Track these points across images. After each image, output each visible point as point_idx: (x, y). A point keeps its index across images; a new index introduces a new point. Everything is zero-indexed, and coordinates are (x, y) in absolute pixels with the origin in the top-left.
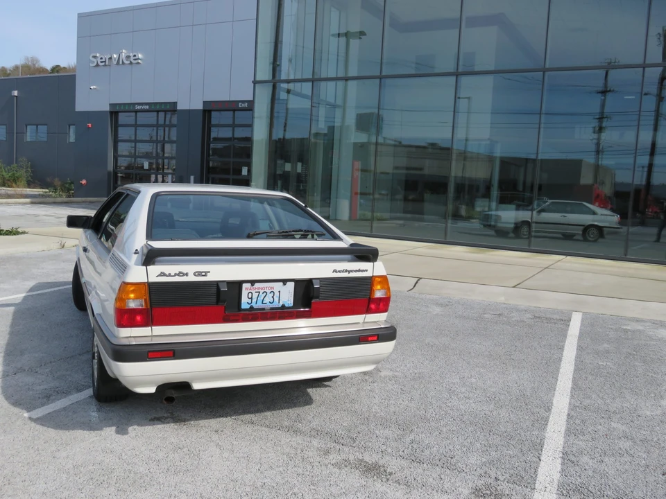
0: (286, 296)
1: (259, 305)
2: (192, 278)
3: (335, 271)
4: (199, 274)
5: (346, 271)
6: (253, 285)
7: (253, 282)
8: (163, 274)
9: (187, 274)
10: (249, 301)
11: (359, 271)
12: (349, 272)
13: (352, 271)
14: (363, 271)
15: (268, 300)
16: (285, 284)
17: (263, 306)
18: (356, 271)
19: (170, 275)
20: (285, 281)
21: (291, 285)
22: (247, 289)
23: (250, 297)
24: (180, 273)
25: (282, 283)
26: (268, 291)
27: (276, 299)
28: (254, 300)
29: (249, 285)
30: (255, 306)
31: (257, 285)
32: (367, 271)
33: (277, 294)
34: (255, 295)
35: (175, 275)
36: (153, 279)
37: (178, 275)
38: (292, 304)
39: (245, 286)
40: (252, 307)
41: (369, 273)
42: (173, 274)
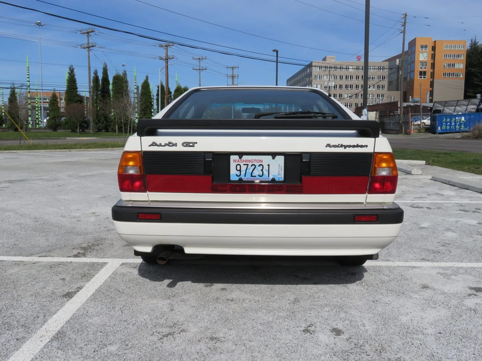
0: (276, 170)
1: (248, 178)
2: (180, 148)
3: (328, 145)
4: (186, 144)
5: (342, 146)
6: (240, 158)
7: (241, 154)
8: (154, 144)
9: (176, 145)
10: (238, 173)
11: (357, 146)
12: (345, 147)
13: (349, 146)
14: (362, 146)
15: (257, 172)
16: (274, 158)
17: (252, 179)
18: (354, 146)
19: (160, 145)
20: (274, 155)
21: (281, 160)
22: (235, 161)
23: (238, 168)
24: (170, 143)
25: (271, 156)
26: (257, 164)
27: (266, 173)
28: (243, 173)
29: (237, 157)
30: (244, 179)
31: (244, 157)
32: (367, 146)
33: (266, 167)
34: (244, 168)
35: (166, 145)
36: (146, 148)
37: (168, 145)
38: (282, 179)
39: (232, 158)
40: (241, 180)
41: (369, 150)
42: (163, 144)
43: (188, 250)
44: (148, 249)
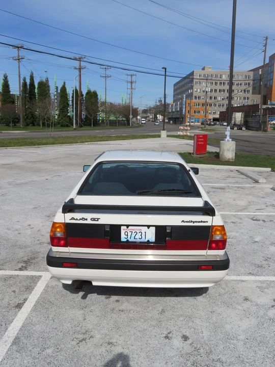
0: (151, 235)
1: (132, 240)
2: (89, 222)
3: (183, 221)
4: (93, 219)
5: (191, 222)
6: (127, 228)
7: (128, 226)
8: (73, 219)
9: (87, 219)
10: (126, 237)
11: (202, 222)
12: (194, 222)
13: (196, 222)
14: (204, 222)
15: (138, 236)
16: (148, 228)
17: (135, 240)
18: (199, 222)
19: (77, 219)
20: (149, 226)
21: (153, 229)
22: (124, 230)
23: (126, 234)
24: (83, 218)
25: (147, 227)
26: (138, 232)
27: (143, 237)
28: (129, 236)
29: (125, 227)
30: (130, 240)
31: (130, 227)
32: (207, 222)
33: (144, 234)
34: (129, 234)
35: (80, 219)
36: (68, 221)
37: (82, 219)
38: (154, 241)
39: (122, 228)
40: (128, 240)
41: (209, 224)
42: (78, 219)
43: (94, 283)
44: (70, 282)
